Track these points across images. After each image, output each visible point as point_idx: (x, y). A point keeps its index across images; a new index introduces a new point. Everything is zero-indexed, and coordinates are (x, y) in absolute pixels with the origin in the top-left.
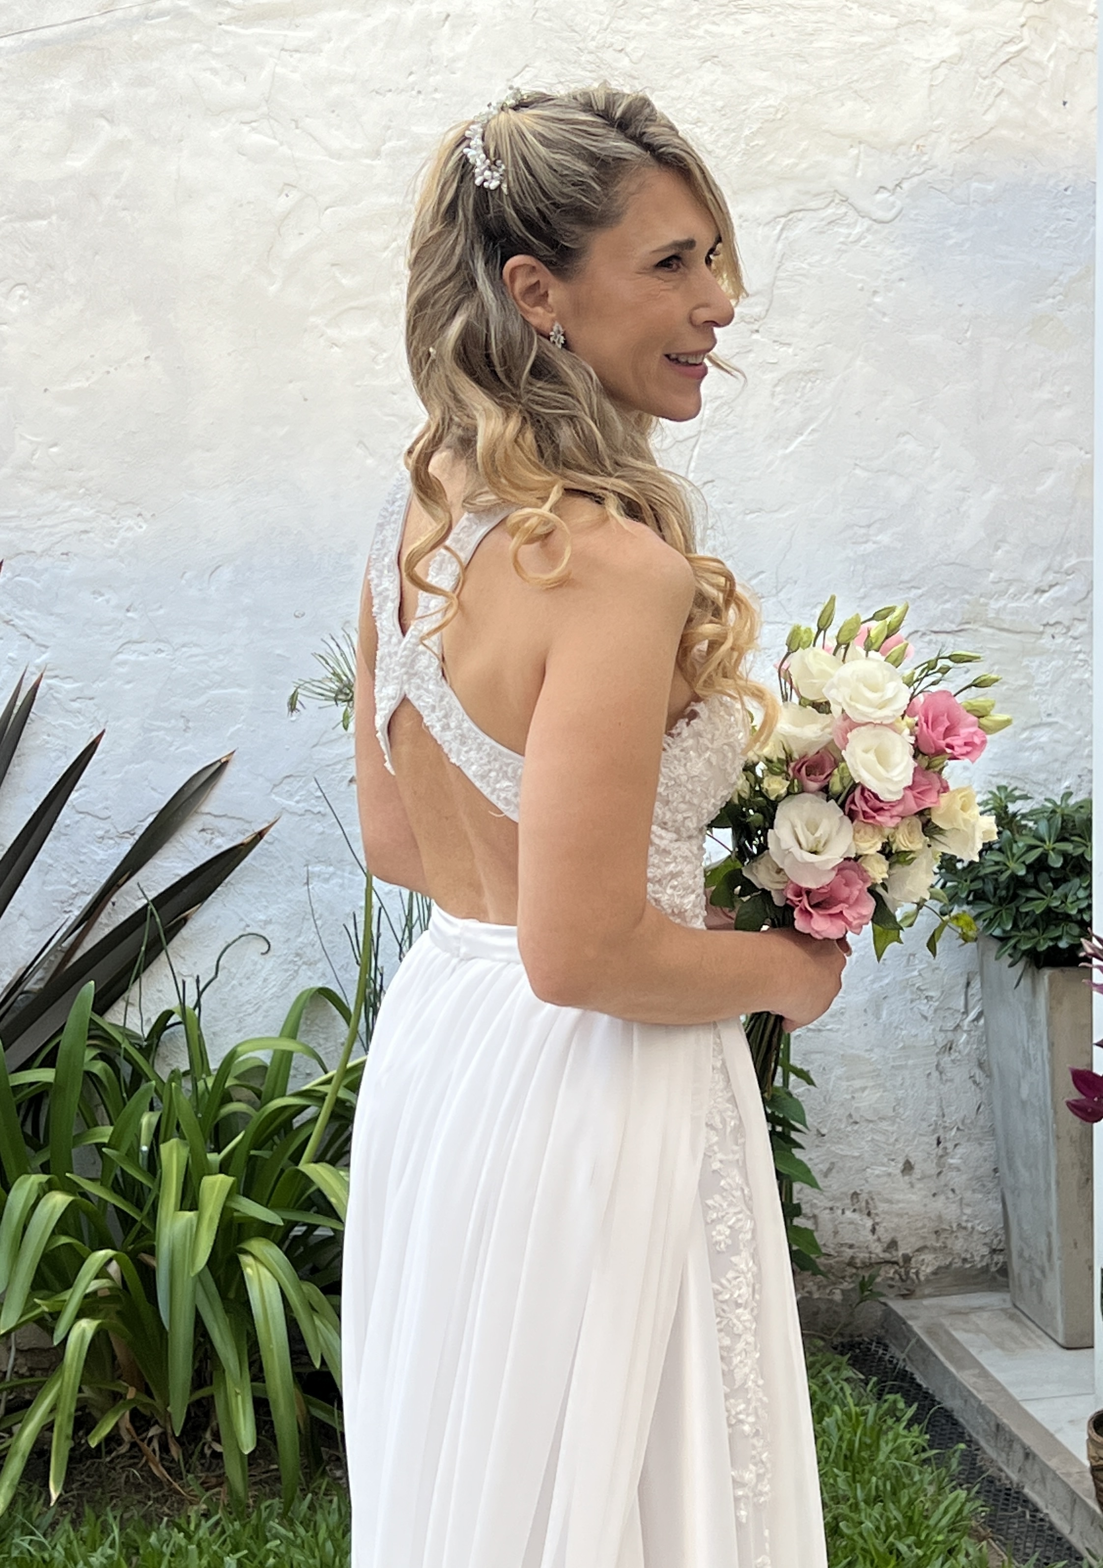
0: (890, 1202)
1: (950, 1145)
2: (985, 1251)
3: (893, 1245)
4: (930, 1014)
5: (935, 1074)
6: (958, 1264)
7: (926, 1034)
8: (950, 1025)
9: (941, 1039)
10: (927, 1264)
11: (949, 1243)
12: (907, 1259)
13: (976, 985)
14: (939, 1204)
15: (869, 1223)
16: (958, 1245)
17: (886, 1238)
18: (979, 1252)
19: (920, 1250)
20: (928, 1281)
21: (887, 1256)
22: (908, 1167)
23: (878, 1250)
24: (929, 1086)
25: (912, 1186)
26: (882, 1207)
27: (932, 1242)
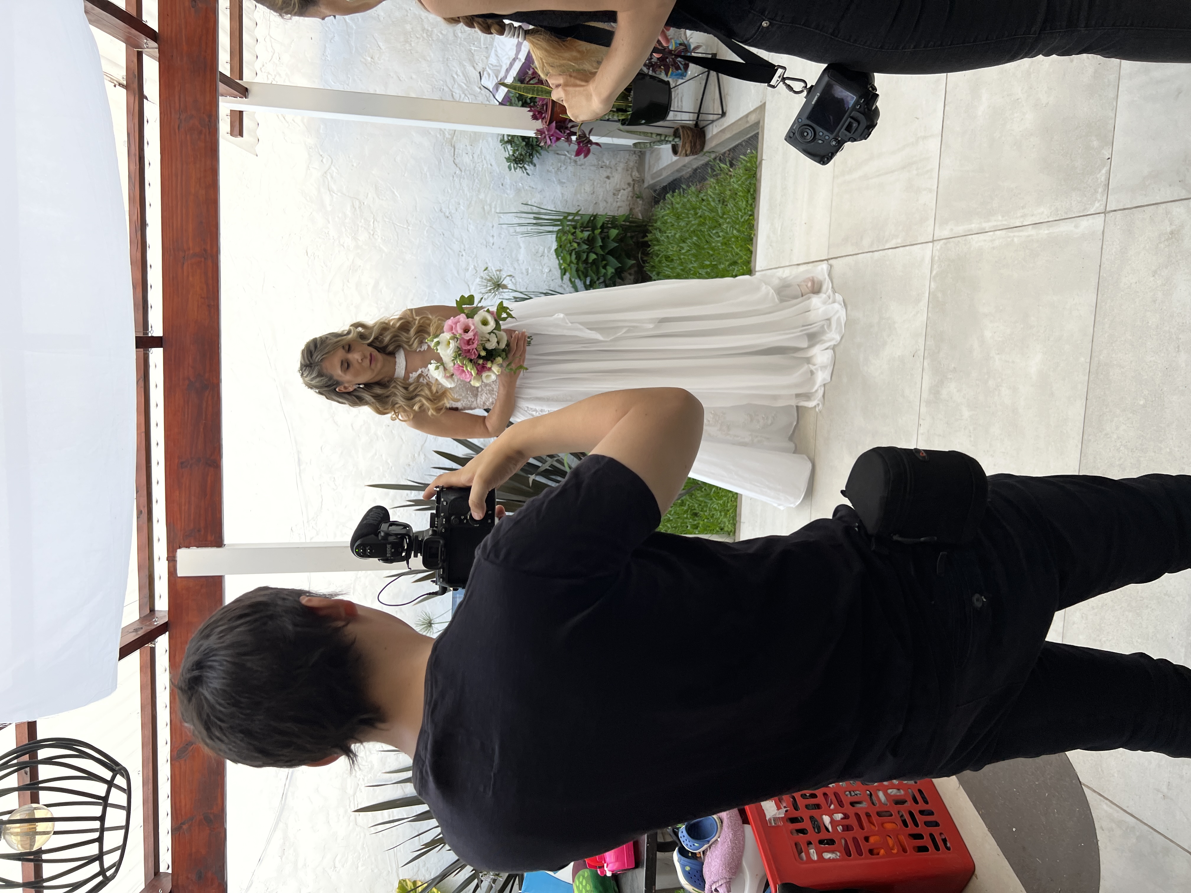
0: (617, 184)
1: (603, 164)
2: (634, 156)
3: (629, 184)
4: (565, 167)
5: (583, 167)
6: (636, 165)
7: (570, 168)
8: (569, 161)
9: (573, 164)
10: (636, 174)
11: (631, 167)
12: (633, 180)
13: (558, 152)
14: (620, 169)
15: (622, 191)
16: (631, 164)
17: (627, 186)
18: (634, 158)
19: (631, 176)
20: (640, 174)
21: (632, 186)
22: (608, 177)
23: (630, 189)
24: (586, 169)
25: (613, 177)
26: (618, 186)
27: (629, 172)
